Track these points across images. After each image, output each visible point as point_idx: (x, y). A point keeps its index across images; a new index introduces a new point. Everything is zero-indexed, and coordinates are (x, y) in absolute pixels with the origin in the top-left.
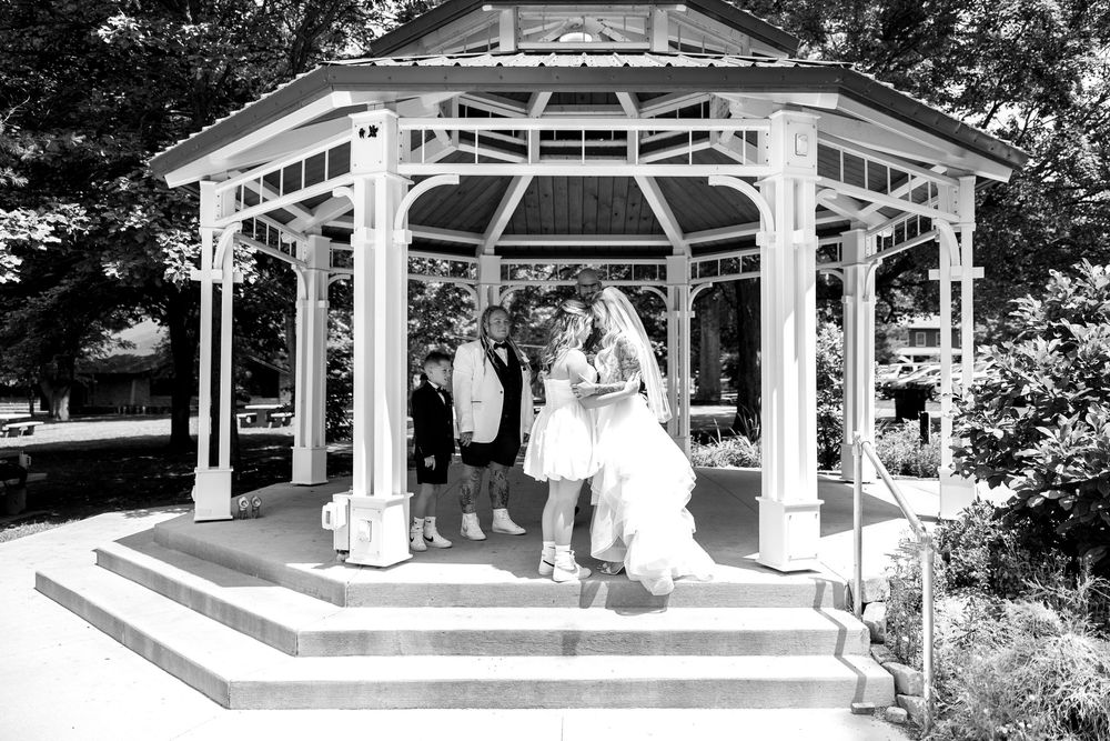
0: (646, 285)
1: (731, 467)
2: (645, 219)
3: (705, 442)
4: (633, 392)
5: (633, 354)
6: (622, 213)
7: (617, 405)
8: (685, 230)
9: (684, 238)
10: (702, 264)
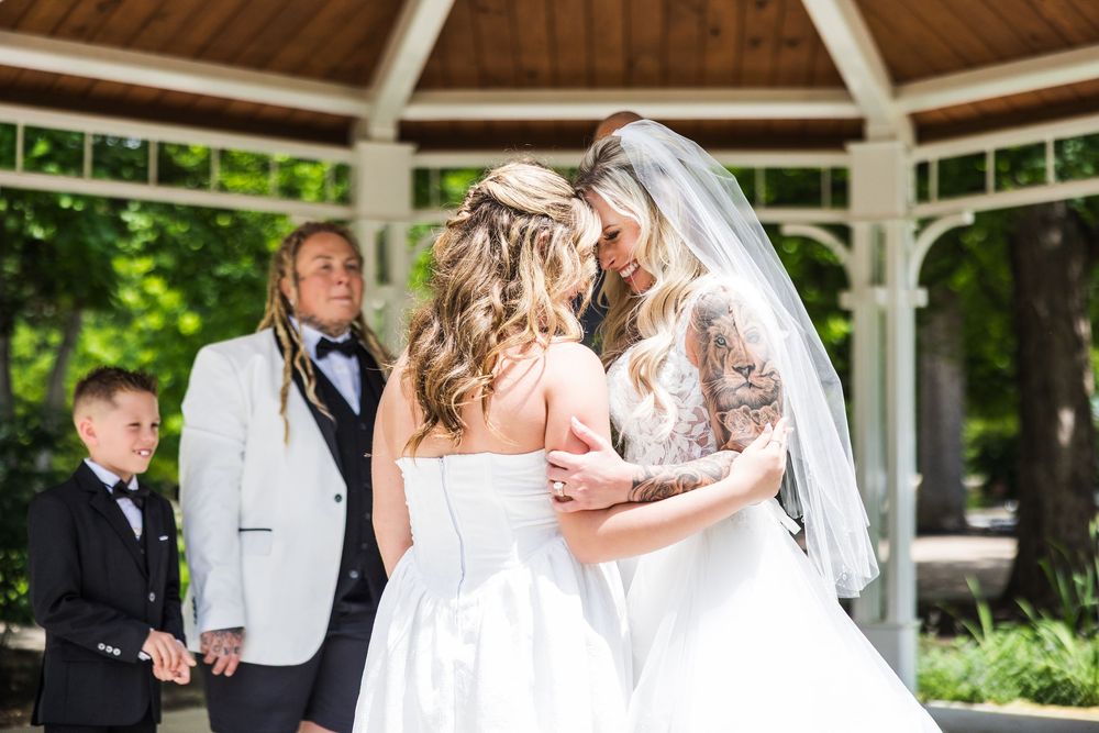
0: (799, 221)
1: (1023, 708)
2: (793, 43)
3: (947, 629)
4: (754, 492)
5: (756, 353)
6: (730, 25)
7: (707, 534)
8: (901, 72)
9: (895, 95)
10: (943, 164)
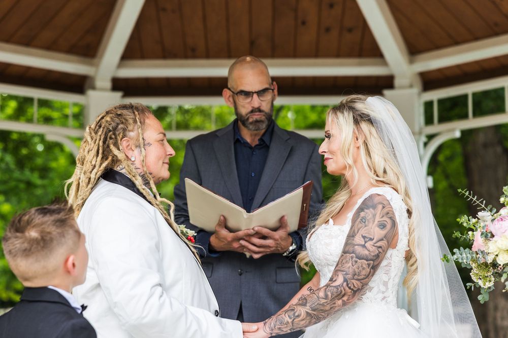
10: (441, 102)
